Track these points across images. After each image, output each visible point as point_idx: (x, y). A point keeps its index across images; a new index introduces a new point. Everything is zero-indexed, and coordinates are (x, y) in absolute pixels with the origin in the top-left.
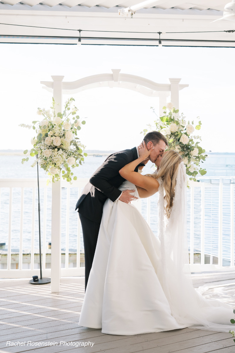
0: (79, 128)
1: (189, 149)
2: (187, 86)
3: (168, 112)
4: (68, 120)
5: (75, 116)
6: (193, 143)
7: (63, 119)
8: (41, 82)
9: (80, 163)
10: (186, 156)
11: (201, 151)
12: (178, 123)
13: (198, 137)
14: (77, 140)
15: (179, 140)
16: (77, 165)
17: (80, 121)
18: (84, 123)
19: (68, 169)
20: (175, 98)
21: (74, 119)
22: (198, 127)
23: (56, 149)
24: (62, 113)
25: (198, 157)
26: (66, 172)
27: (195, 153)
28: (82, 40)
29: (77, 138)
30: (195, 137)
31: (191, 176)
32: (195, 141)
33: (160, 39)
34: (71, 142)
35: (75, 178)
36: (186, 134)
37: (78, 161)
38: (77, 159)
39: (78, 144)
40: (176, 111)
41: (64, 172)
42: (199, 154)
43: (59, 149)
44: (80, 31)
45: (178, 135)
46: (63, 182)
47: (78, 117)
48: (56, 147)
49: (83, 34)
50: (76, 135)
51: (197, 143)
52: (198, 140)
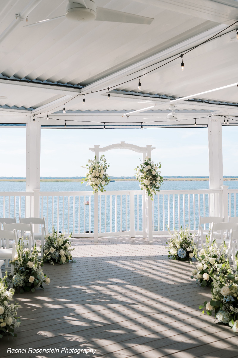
0: (107, 168)
1: (156, 177)
2: (155, 148)
3: (147, 160)
4: (102, 165)
5: (105, 163)
6: (157, 174)
7: (99, 165)
8: (90, 148)
9: (107, 183)
10: (154, 180)
11: (161, 177)
12: (151, 165)
13: (160, 172)
14: (106, 174)
15: (151, 173)
16: (106, 185)
17: (107, 165)
18: (109, 166)
19: (102, 186)
20: (150, 154)
21: (104, 164)
22: (160, 167)
23: (97, 178)
24: (99, 162)
25: (160, 180)
26: (101, 188)
27: (159, 178)
28: (106, 127)
29: (106, 173)
30: (158, 171)
31: (157, 189)
32: (158, 173)
33: (142, 125)
34: (104, 175)
35: (105, 191)
36: (154, 170)
37: (106, 183)
38: (106, 182)
39: (106, 175)
40: (150, 160)
41: (100, 188)
42: (160, 179)
43: (98, 178)
44: (104, 123)
45: (151, 171)
46: (100, 192)
47: (106, 164)
48: (97, 177)
49: (106, 124)
50: (105, 171)
51: (159, 174)
52: (160, 173)
